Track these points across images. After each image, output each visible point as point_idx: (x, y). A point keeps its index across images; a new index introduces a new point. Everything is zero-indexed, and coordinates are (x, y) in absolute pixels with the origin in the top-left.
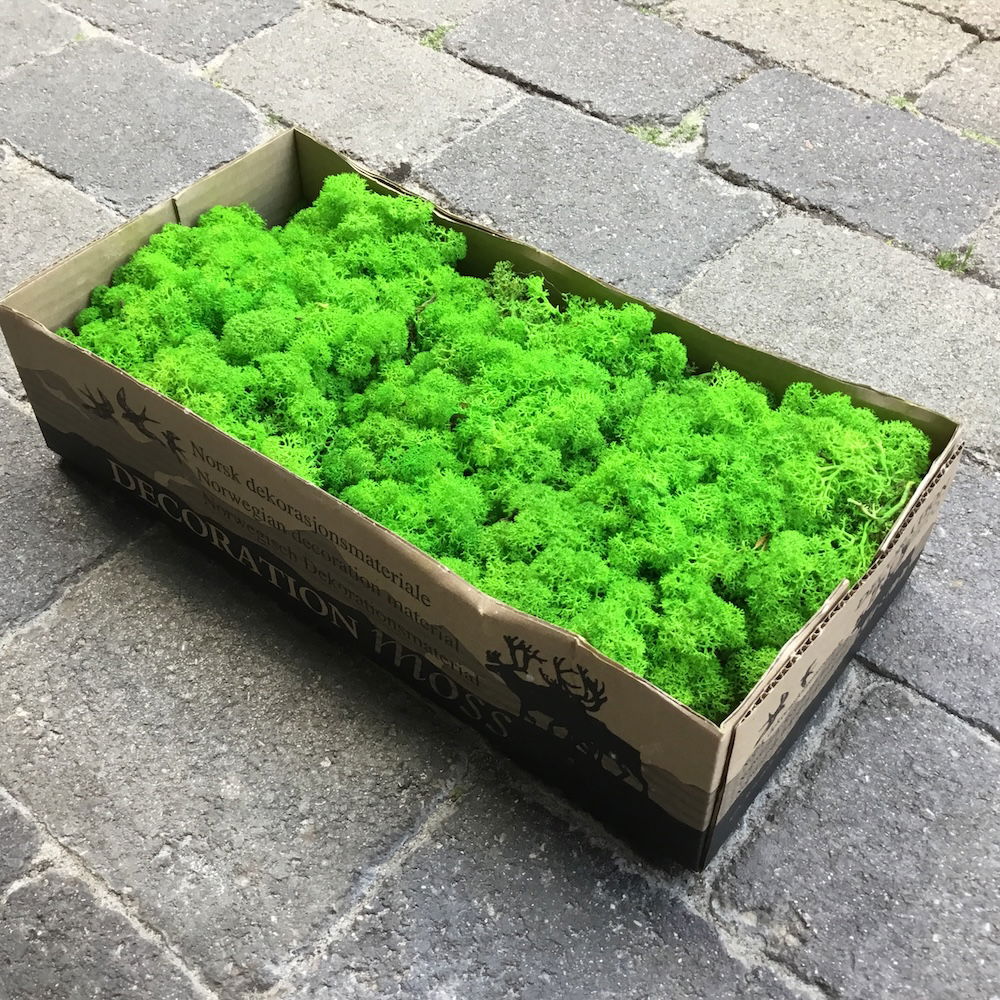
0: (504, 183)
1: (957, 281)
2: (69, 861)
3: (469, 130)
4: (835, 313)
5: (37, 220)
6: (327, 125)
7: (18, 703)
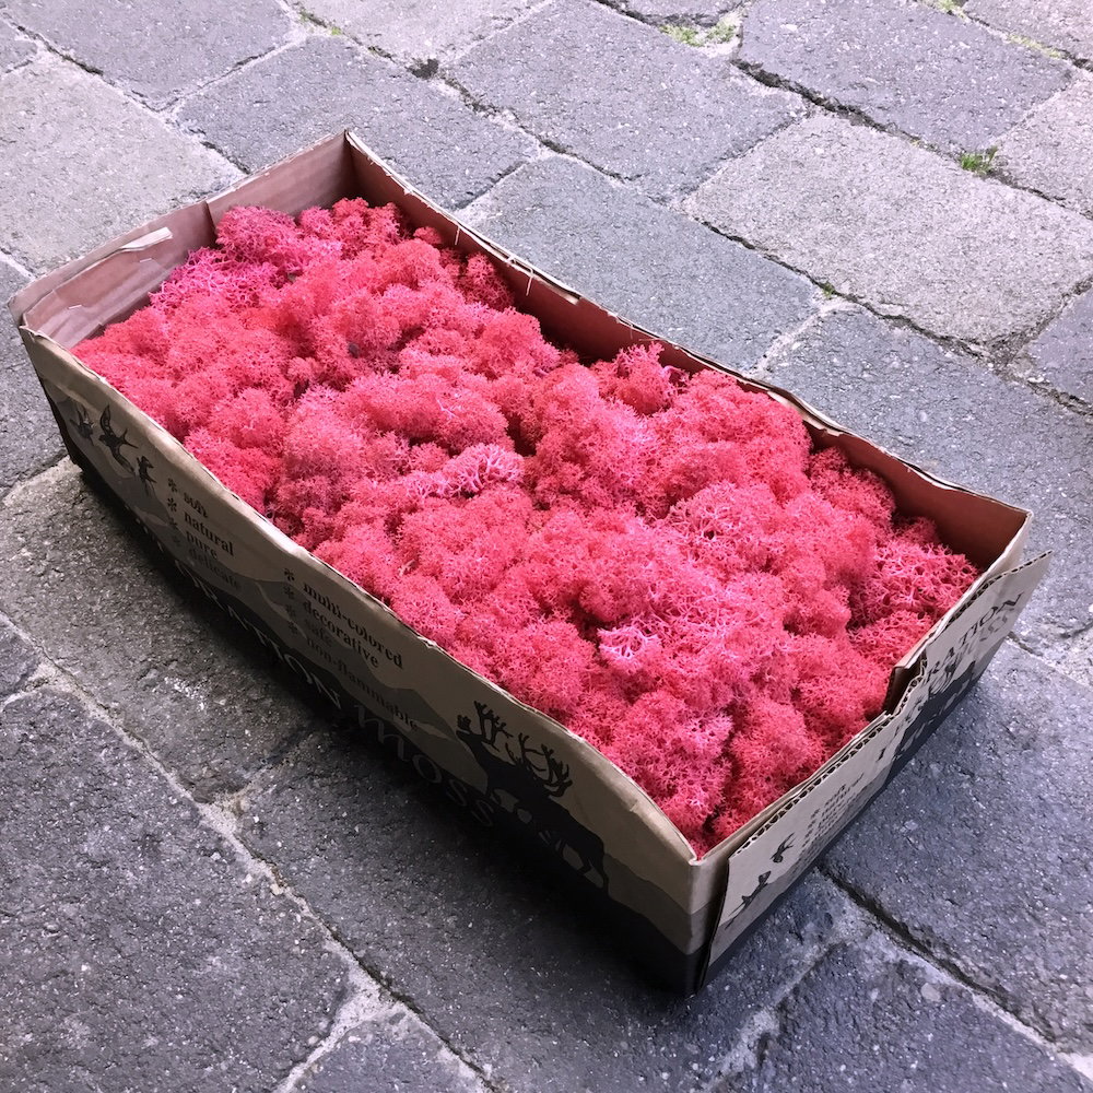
0: (531, 79)
1: (979, 180)
2: (62, 680)
3: (501, 28)
4: (850, 210)
5: (65, 111)
6: (357, 22)
7: (23, 546)
